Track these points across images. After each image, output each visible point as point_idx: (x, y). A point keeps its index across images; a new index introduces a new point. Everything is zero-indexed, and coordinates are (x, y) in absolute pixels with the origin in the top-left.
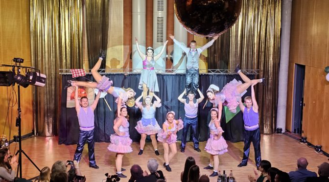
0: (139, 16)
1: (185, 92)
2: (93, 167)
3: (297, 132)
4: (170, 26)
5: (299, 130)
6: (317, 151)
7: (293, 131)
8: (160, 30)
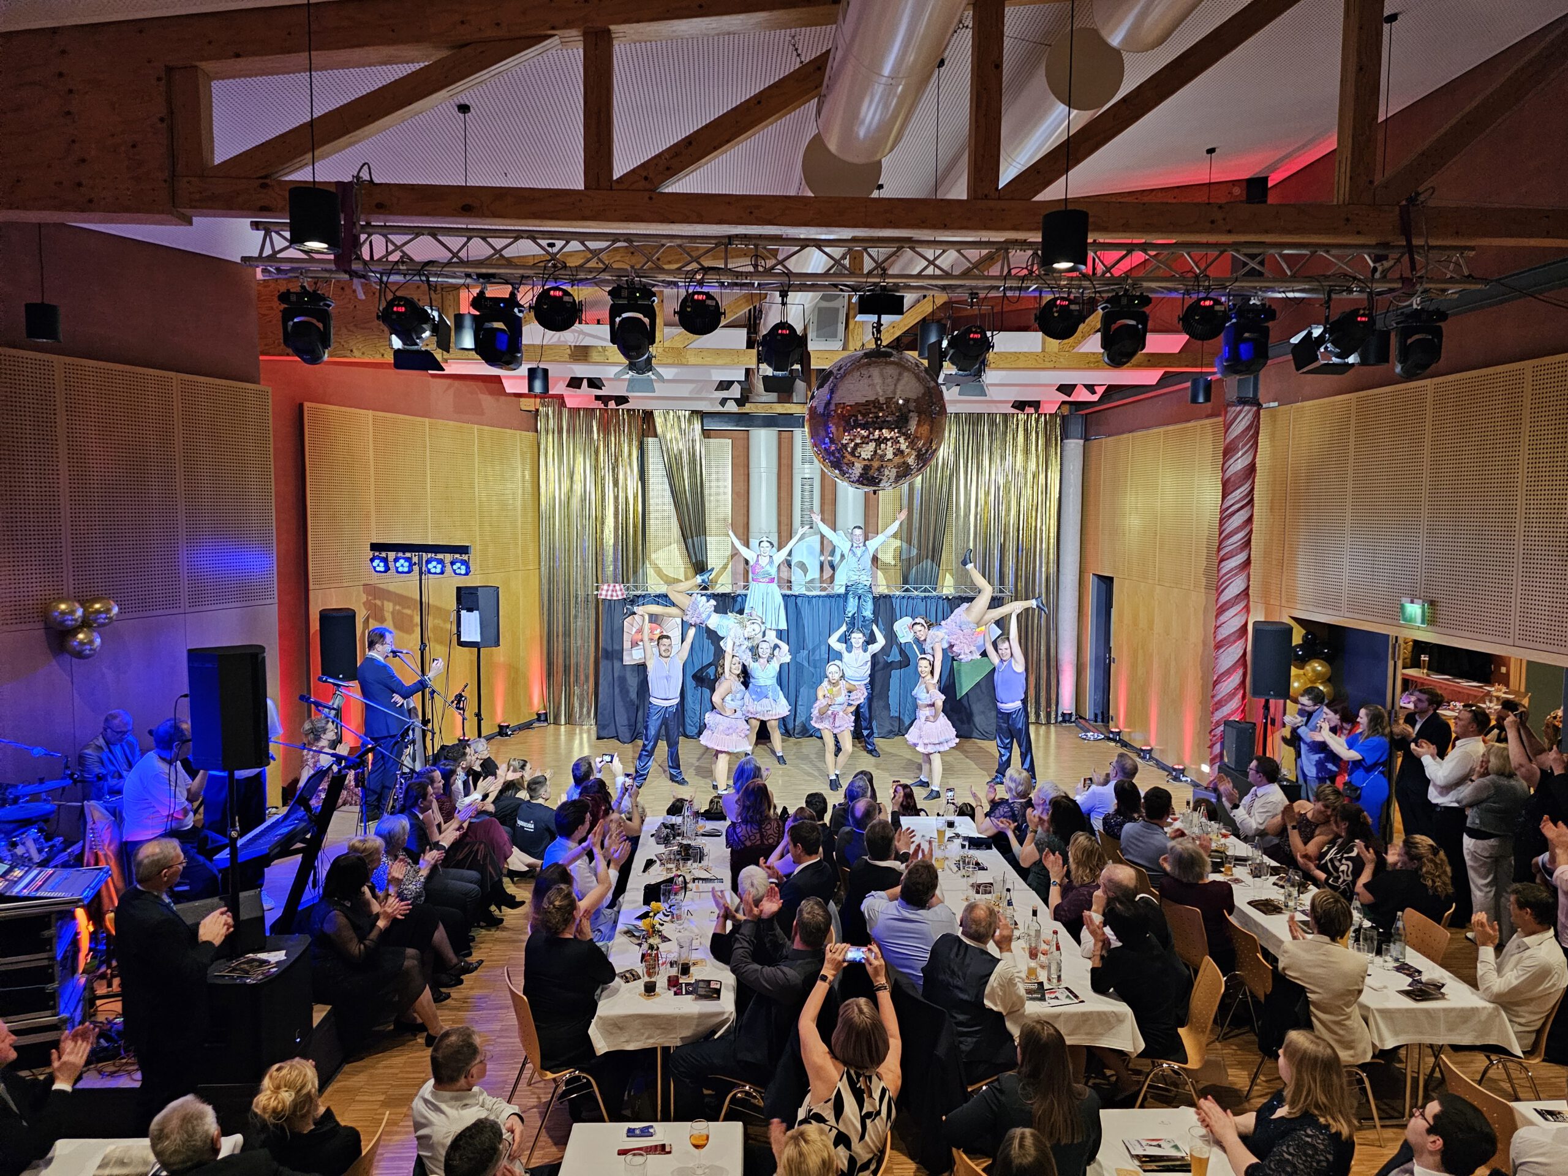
0: (764, 476)
1: (844, 628)
2: (677, 782)
3: (1099, 719)
4: (829, 496)
5: (1104, 716)
7: (1092, 717)
8: (807, 505)
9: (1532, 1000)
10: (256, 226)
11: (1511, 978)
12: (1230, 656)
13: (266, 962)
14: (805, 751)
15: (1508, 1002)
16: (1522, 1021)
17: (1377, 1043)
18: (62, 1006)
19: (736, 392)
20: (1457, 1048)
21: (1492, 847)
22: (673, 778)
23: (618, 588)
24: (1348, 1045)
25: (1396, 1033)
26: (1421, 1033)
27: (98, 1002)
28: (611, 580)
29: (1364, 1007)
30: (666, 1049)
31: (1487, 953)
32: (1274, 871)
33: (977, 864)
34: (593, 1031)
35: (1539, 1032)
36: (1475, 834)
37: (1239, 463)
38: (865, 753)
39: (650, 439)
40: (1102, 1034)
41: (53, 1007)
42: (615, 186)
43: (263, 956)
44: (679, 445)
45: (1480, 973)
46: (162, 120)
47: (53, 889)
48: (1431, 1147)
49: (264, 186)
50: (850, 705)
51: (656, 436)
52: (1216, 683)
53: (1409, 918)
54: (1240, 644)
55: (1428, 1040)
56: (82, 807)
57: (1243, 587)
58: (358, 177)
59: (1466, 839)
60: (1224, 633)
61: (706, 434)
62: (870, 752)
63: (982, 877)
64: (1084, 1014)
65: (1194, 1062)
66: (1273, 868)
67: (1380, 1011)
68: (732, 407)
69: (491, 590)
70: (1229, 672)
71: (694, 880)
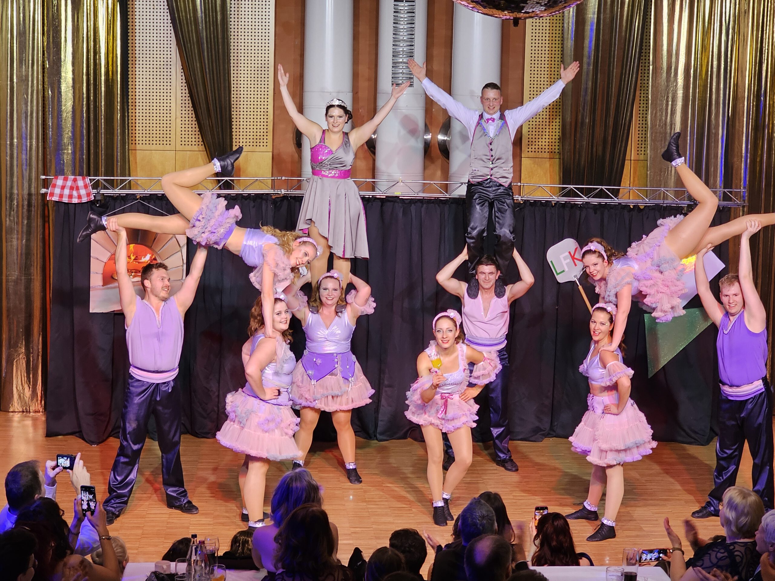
1: (464, 256)
2: (180, 508)
8: (403, 47)
14: (393, 460)
22: (171, 503)
23: (80, 183)
28: (68, 169)
38: (494, 466)
50: (471, 385)
62: (502, 463)
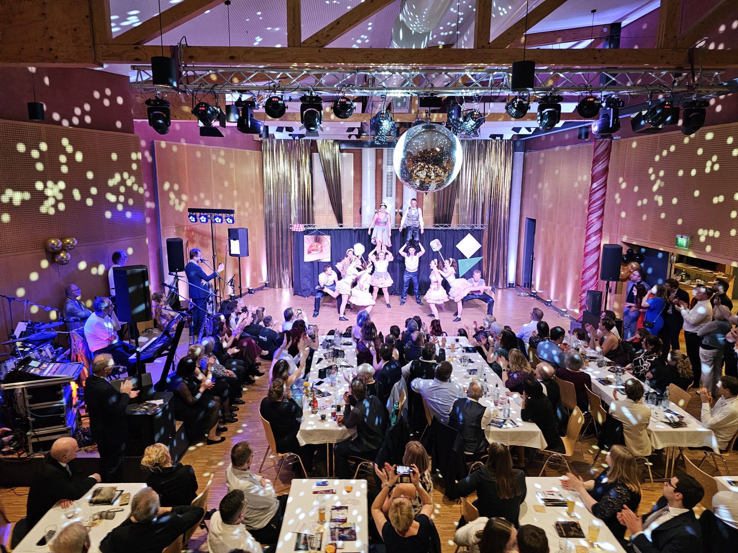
0: (369, 171)
3: (527, 285)
5: (529, 284)
6: (547, 305)
7: (523, 285)
8: (390, 185)
9: (727, 427)
10: (133, 68)
11: (718, 417)
12: (592, 259)
13: (155, 405)
15: (716, 429)
16: (723, 437)
17: (654, 446)
18: (68, 422)
19: (356, 132)
20: (691, 448)
21: (714, 353)
23: (301, 226)
24: (640, 448)
25: (663, 442)
26: (675, 442)
27: (82, 419)
28: (296, 222)
29: (649, 431)
30: (331, 445)
31: (706, 406)
32: (609, 364)
33: (470, 360)
34: (298, 436)
35: (730, 442)
36: (705, 347)
37: (600, 167)
39: (315, 154)
40: (526, 441)
41: (64, 424)
42: (302, 45)
43: (153, 402)
44: (328, 156)
45: (702, 415)
46: (87, 17)
47: (61, 373)
48: (677, 498)
49: (136, 48)
51: (317, 152)
52: (584, 273)
53: (672, 388)
54: (596, 254)
55: (678, 445)
56: (69, 334)
57: (599, 227)
58: (180, 43)
59: (701, 350)
60: (589, 249)
61: (341, 151)
63: (471, 366)
64: (518, 432)
65: (569, 453)
66: (608, 363)
67: (656, 432)
68: (354, 138)
69: (245, 231)
70: (590, 267)
71: (341, 366)
